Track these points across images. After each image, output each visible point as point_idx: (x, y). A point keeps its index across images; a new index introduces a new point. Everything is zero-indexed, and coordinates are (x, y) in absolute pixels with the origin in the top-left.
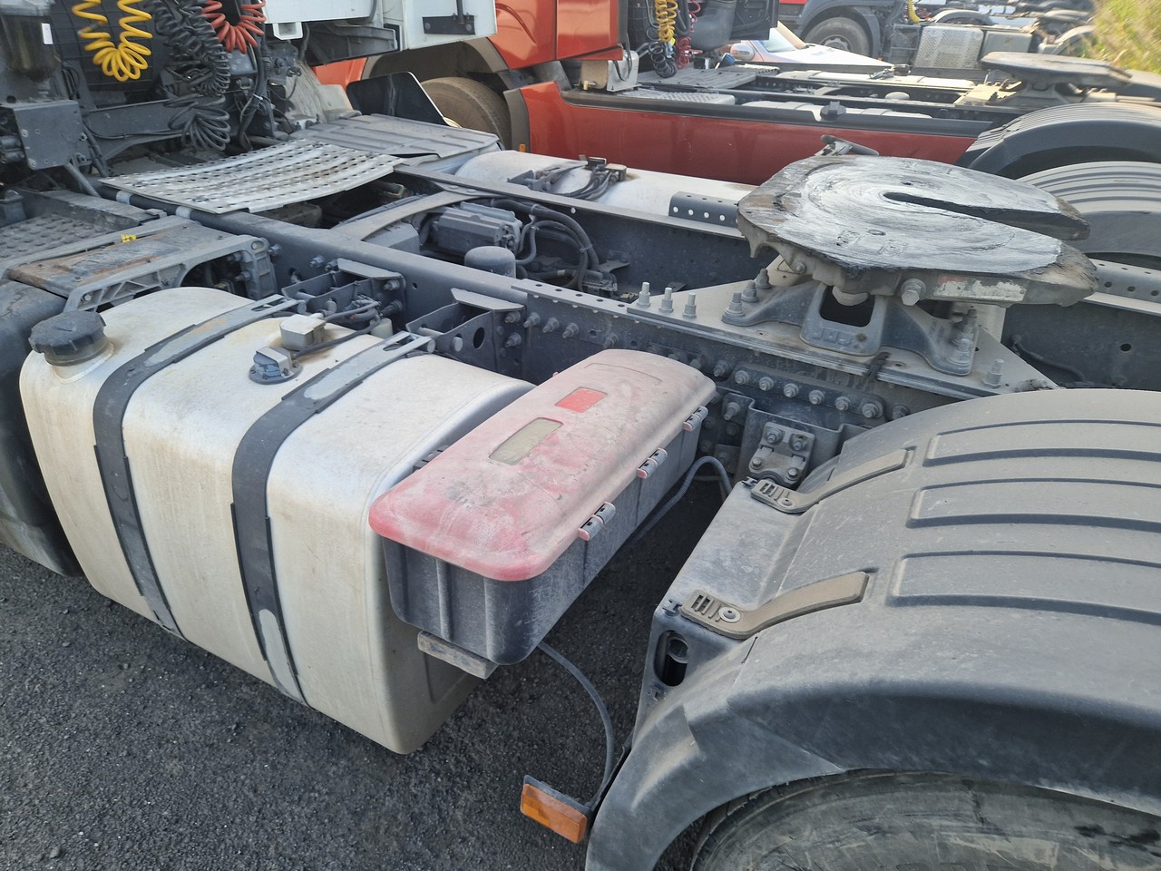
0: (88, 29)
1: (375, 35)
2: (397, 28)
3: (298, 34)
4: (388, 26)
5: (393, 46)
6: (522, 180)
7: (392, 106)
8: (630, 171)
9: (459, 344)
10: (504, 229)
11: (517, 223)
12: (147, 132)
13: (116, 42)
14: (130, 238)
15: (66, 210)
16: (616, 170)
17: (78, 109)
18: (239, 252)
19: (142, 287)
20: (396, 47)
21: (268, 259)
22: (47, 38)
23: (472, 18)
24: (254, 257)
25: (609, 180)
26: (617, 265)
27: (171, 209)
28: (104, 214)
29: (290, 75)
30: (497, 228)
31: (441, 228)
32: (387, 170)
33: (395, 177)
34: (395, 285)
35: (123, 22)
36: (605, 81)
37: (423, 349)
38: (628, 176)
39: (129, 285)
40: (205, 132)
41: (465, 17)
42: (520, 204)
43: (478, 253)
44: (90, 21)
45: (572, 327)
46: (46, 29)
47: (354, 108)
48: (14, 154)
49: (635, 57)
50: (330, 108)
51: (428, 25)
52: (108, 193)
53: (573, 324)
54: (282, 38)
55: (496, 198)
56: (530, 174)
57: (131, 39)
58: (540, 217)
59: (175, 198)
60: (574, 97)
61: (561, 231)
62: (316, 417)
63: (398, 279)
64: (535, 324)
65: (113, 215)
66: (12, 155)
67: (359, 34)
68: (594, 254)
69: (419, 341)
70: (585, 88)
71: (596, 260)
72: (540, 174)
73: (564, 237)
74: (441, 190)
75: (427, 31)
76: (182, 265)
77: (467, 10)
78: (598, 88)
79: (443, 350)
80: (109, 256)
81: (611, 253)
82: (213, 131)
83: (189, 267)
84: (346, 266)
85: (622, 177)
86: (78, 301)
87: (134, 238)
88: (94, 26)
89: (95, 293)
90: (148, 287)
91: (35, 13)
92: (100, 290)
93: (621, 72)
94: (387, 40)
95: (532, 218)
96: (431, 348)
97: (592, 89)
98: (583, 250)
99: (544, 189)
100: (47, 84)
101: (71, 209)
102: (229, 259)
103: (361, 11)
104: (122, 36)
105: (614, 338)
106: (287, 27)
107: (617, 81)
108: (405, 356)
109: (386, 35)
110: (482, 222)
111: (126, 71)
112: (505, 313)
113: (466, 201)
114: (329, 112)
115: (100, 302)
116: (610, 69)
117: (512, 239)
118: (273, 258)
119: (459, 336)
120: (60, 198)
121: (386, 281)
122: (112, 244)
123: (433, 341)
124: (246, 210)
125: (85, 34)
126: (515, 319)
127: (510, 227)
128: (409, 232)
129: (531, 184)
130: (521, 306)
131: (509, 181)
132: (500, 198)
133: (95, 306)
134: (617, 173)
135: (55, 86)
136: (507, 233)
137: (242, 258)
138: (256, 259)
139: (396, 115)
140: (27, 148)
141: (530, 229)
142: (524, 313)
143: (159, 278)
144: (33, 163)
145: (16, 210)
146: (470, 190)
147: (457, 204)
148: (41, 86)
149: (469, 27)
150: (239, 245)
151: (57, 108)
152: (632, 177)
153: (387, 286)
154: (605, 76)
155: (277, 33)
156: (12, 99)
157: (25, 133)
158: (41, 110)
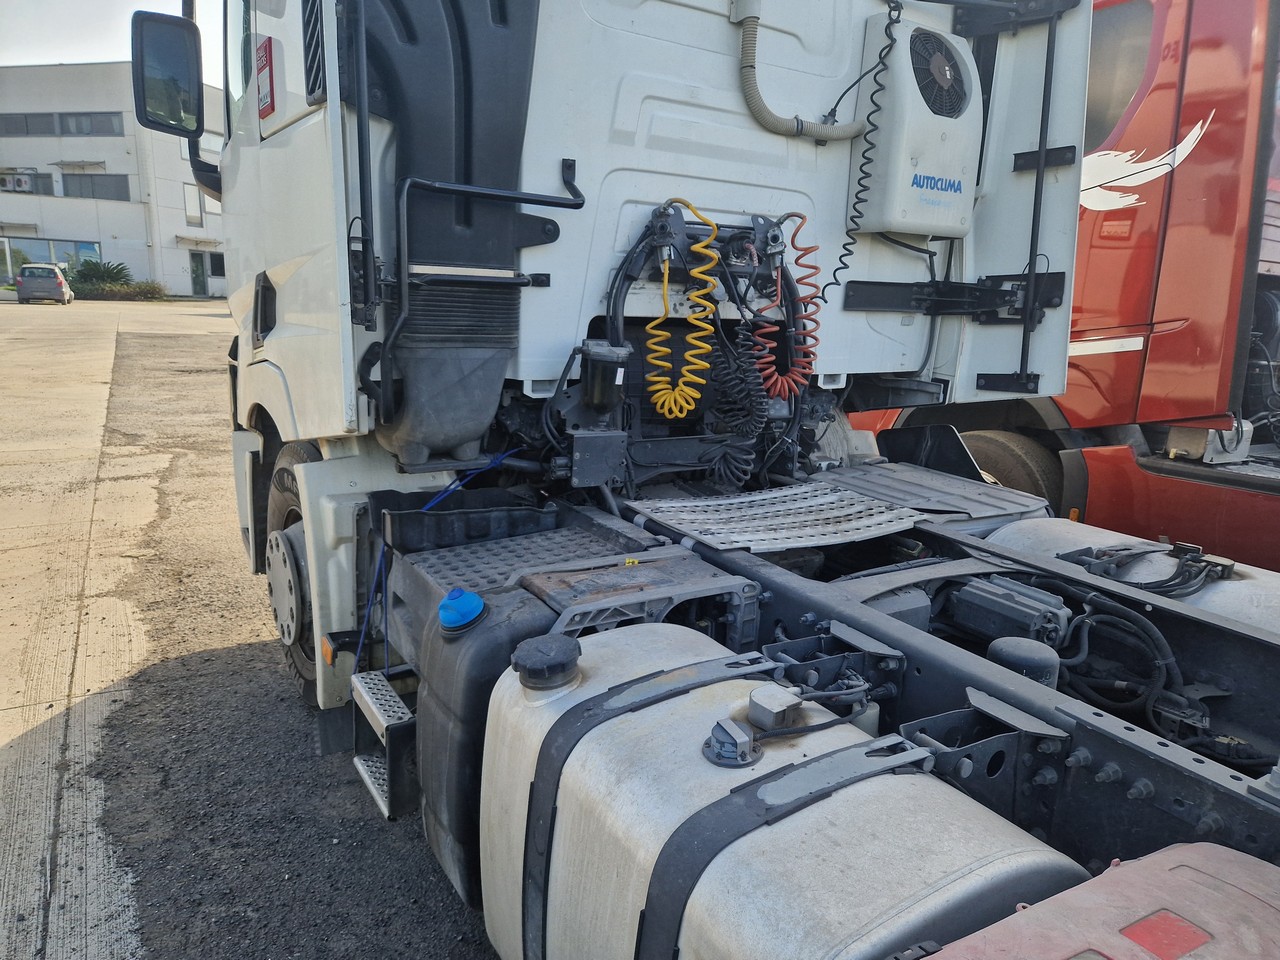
0: (655, 373)
1: (920, 388)
2: (946, 383)
3: (842, 384)
4: (936, 380)
5: (938, 399)
6: (1075, 558)
7: (923, 456)
8: (1239, 567)
9: (967, 767)
10: (1045, 617)
11: (1065, 612)
12: (678, 462)
13: (674, 385)
14: (633, 563)
15: (590, 524)
16: (1219, 565)
17: (625, 439)
18: (730, 593)
19: (628, 615)
20: (941, 400)
21: (757, 605)
22: (619, 380)
23: (1037, 377)
24: (743, 600)
25: (1207, 576)
26: (1211, 691)
27: (677, 537)
28: (619, 534)
29: (824, 421)
30: (1038, 614)
31: (960, 600)
32: (907, 524)
33: (915, 533)
34: (892, 665)
35: (684, 370)
36: (1202, 451)
37: (917, 766)
38: (1237, 574)
39: (617, 612)
40: (729, 468)
41: (1029, 376)
42: (1072, 588)
43: (1007, 644)
44: (659, 367)
45: (1142, 786)
46: (621, 372)
47: (881, 454)
48: (563, 473)
49: (1248, 427)
50: (856, 453)
51: (982, 382)
52: (628, 515)
53: (1146, 781)
54: (824, 387)
55: (1038, 576)
56: (1088, 552)
57: (687, 384)
58: (1097, 609)
59: (684, 528)
60: (1154, 465)
61: (1129, 633)
62: (765, 830)
63: (899, 659)
64: (1082, 764)
65: (626, 536)
66: (561, 473)
67: (903, 386)
68: (1177, 671)
69: (916, 753)
70: (1172, 456)
71: (1180, 679)
72: (1101, 554)
73: (1132, 640)
74: (968, 556)
75: (979, 387)
76: (670, 599)
77: (1032, 369)
78: (1189, 457)
79: (944, 771)
80: (609, 578)
81: (1204, 674)
82: (737, 468)
83: (676, 602)
84: (839, 630)
85: (1226, 574)
86: (567, 620)
87: (636, 562)
88: (660, 371)
89: (585, 615)
90: (633, 616)
91: (615, 359)
92: (590, 612)
93: (1226, 443)
94: (933, 393)
95: (1087, 608)
96: (929, 765)
97: (1178, 458)
98: (1160, 662)
99: (1106, 573)
100: (607, 417)
101: (593, 525)
102: (718, 598)
103: (911, 366)
104: (680, 382)
105: (1215, 821)
106: (832, 378)
107: (1219, 453)
108: (893, 771)
109: (933, 389)
110: (1017, 603)
111: (676, 410)
112: (1038, 739)
113: (998, 573)
114: (854, 456)
115: (586, 624)
116: (1210, 438)
117: (1056, 630)
118: (762, 604)
119: (969, 757)
120: (588, 514)
121: (883, 658)
122: (616, 565)
123: (933, 758)
124: (747, 549)
125: (650, 377)
126: (1052, 749)
127: (1055, 615)
128: (921, 600)
129: (1090, 564)
130: (1065, 735)
131: (1058, 556)
132: (1044, 577)
133: (581, 627)
134: (1219, 568)
135: (613, 419)
136: (1049, 621)
137: (731, 599)
138: (744, 602)
139: (927, 466)
140: (575, 468)
141: (1083, 621)
142: (1068, 745)
143: (646, 608)
144: (575, 482)
145: (550, 520)
146: (1005, 561)
147: (987, 576)
148: (601, 419)
149: (1031, 386)
150: (731, 587)
151: (610, 437)
152: (1242, 576)
153: (883, 665)
154: (1203, 445)
155: (820, 383)
156: (576, 427)
157: (577, 456)
158: (596, 437)
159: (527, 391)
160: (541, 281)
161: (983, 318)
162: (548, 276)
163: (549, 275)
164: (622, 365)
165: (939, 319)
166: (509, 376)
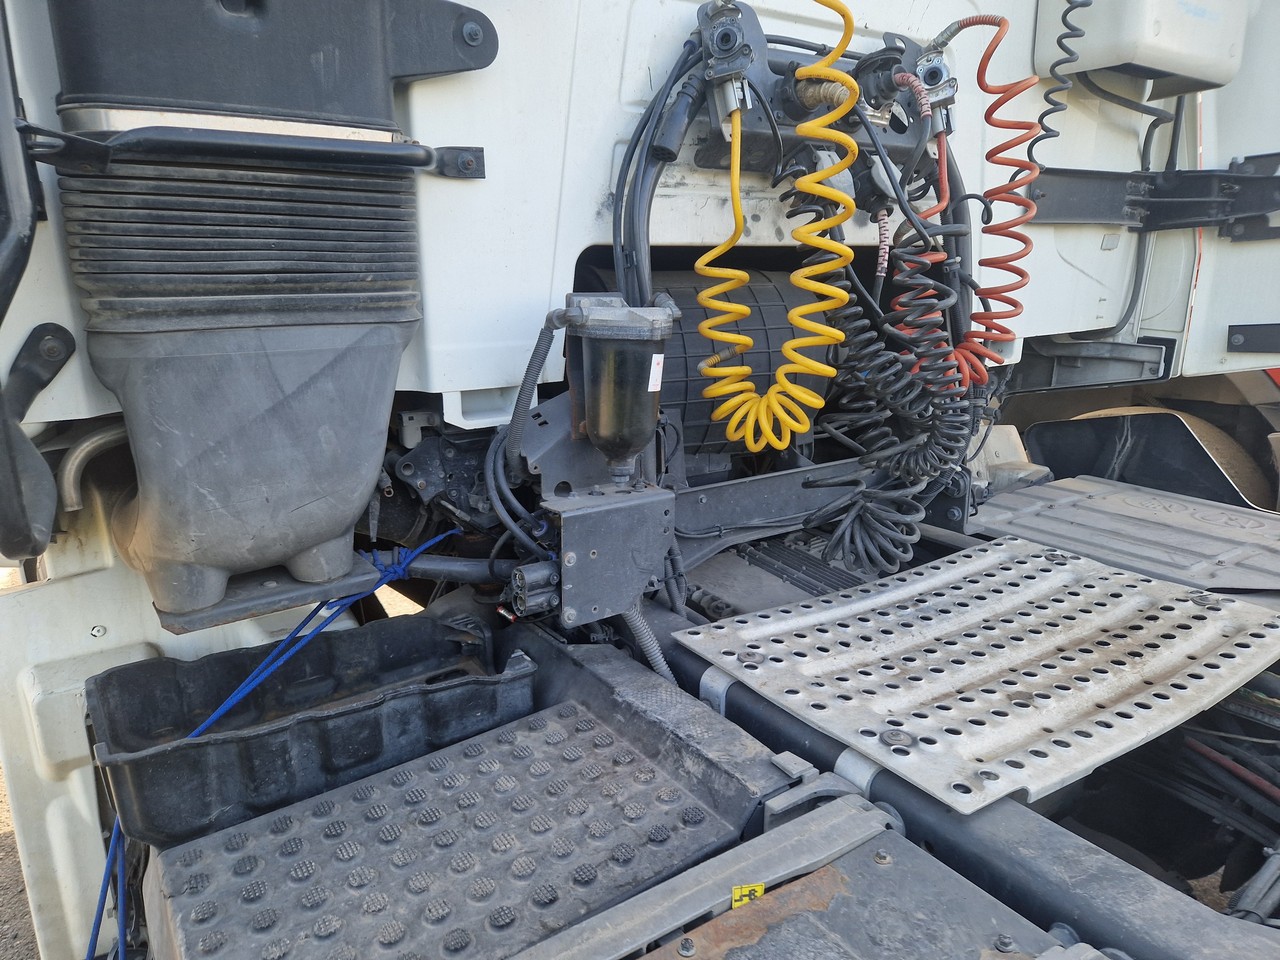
0: (715, 359)
1: (1115, 355)
2: (1170, 344)
3: (1016, 356)
4: (1147, 340)
5: (1154, 371)
7: (1117, 464)
12: (756, 522)
13: (763, 383)
14: (752, 895)
15: (608, 704)
20: (1161, 374)
22: (655, 384)
27: (821, 746)
28: (681, 746)
35: (788, 348)
40: (872, 538)
44: (729, 345)
46: (658, 361)
47: (1033, 459)
48: (541, 599)
50: (997, 462)
51: (1240, 339)
52: (687, 672)
57: (794, 378)
65: (699, 755)
66: (536, 601)
67: (1084, 353)
75: (1232, 348)
82: (893, 542)
87: (760, 891)
88: (725, 354)
91: (646, 336)
94: (1143, 362)
100: (631, 464)
101: (616, 705)
103: (1109, 319)
104: (781, 373)
109: (1146, 354)
111: (769, 435)
120: (601, 670)
124: (1024, 797)
125: (705, 368)
135: (640, 463)
139: (1122, 479)
140: (567, 587)
144: (570, 614)
145: (520, 695)
148: (617, 468)
151: (638, 508)
156: (564, 489)
157: (570, 558)
158: (608, 512)
159: (453, 414)
160: (464, 164)
161: (1239, 230)
162: (478, 153)
163: (481, 150)
164: (660, 346)
165: (1152, 238)
166: (406, 383)
